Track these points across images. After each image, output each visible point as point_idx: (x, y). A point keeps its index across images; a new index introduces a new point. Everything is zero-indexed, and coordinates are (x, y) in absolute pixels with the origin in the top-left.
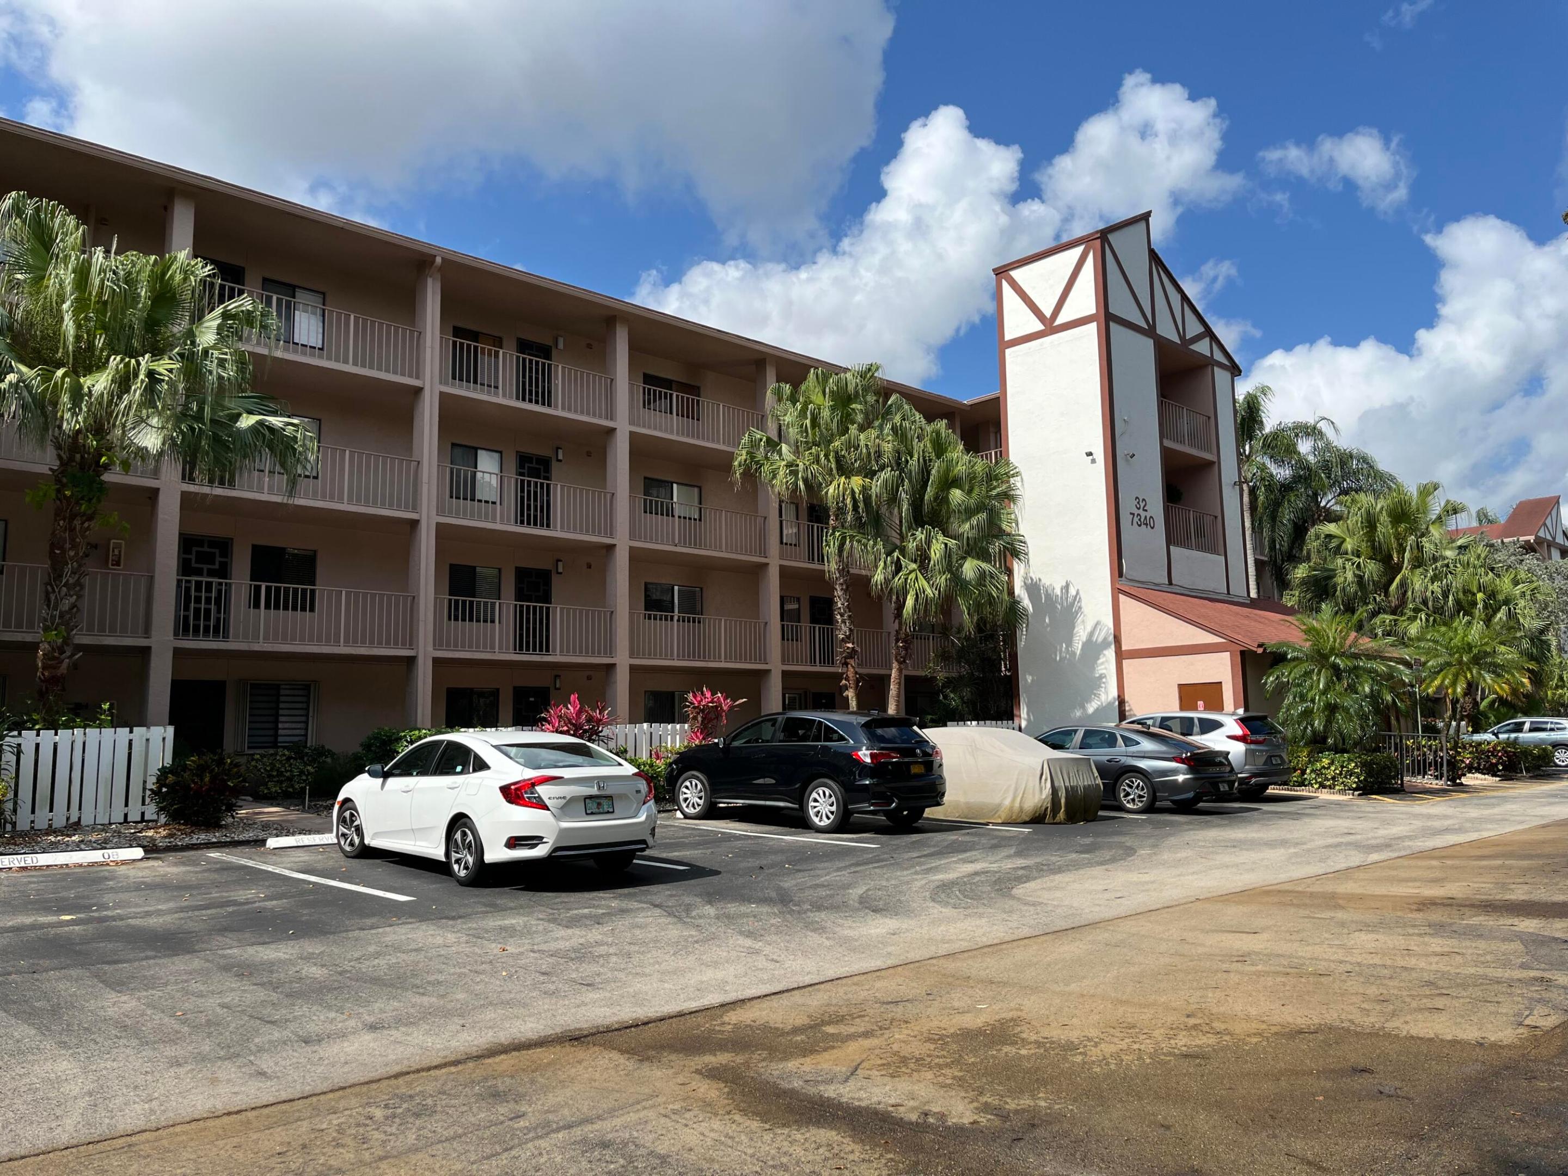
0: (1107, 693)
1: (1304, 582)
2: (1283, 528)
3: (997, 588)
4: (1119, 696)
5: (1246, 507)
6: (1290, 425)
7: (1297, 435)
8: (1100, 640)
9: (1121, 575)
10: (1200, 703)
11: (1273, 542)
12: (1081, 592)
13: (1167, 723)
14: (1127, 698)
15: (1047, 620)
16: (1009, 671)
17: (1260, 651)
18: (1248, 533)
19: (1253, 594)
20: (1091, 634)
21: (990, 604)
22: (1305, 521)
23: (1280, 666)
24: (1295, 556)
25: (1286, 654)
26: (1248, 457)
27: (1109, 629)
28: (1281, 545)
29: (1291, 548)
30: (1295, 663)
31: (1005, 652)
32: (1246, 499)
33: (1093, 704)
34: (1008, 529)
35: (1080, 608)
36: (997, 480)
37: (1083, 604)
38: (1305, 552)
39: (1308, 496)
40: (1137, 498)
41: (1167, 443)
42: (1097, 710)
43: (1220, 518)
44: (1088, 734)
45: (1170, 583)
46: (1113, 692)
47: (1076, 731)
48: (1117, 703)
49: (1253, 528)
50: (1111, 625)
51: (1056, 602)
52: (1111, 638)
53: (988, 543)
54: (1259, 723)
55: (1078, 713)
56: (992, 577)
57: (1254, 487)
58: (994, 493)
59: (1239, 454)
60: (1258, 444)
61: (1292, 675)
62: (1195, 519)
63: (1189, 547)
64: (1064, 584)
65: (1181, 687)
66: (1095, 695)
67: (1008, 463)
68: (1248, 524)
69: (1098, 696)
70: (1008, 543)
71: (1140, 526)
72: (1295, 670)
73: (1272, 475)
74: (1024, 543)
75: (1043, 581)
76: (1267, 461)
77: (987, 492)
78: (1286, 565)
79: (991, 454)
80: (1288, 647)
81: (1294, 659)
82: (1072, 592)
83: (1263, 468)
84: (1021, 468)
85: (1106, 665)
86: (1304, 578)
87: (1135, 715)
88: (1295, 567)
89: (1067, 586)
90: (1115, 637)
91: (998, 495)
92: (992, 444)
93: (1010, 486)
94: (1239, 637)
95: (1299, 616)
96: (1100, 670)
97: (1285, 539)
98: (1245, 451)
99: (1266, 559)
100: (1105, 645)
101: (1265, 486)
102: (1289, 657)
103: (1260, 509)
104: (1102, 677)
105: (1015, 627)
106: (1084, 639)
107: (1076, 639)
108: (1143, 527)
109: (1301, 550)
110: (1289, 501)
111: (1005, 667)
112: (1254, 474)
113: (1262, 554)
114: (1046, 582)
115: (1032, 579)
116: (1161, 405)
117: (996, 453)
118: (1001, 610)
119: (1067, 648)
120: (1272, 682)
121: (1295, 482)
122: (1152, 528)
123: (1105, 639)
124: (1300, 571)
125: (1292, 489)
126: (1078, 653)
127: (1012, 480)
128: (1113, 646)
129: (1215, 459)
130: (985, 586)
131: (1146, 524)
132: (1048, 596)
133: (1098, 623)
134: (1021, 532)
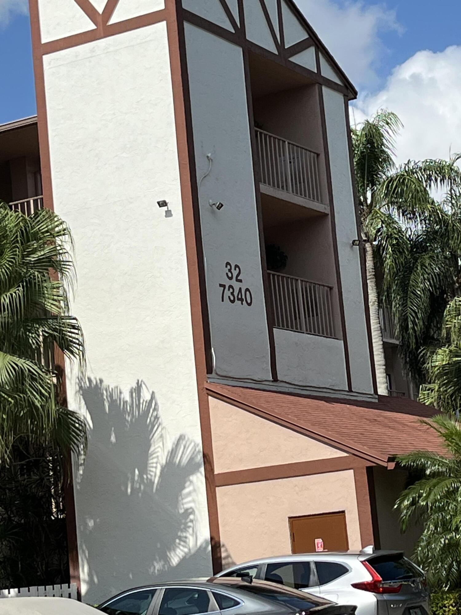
0: (195, 534)
1: (445, 371)
2: (417, 300)
3: (41, 394)
4: (212, 538)
5: (370, 274)
6: (420, 164)
7: (429, 178)
8: (185, 460)
9: (210, 370)
10: (319, 542)
11: (404, 320)
12: (157, 396)
13: (276, 572)
14: (223, 540)
15: (113, 439)
16: (62, 512)
17: (391, 466)
18: (373, 309)
19: (382, 390)
20: (173, 453)
21: (32, 418)
22: (443, 292)
23: (417, 485)
24: (433, 338)
25: (423, 468)
26: (370, 207)
27: (196, 445)
28: (414, 323)
29: (427, 328)
30: (435, 481)
31: (56, 486)
32: (370, 264)
33: (178, 551)
34: (54, 310)
35: (157, 418)
36: (37, 239)
37: (161, 412)
38: (444, 332)
39: (446, 258)
40: (228, 264)
41: (265, 189)
42: (183, 560)
43: (336, 290)
44: (170, 594)
45: (275, 379)
46: (204, 533)
47: (153, 592)
48: (210, 548)
49: (380, 302)
50: (199, 440)
51: (124, 410)
52: (200, 458)
53: (26, 330)
54: (394, 564)
55: (158, 566)
56: (33, 379)
57: (379, 246)
58: (33, 258)
59: (358, 204)
60: (381, 190)
61: (432, 497)
62: (305, 291)
63: (298, 329)
64: (134, 385)
65: (292, 519)
66: (180, 538)
67: (51, 216)
68: (372, 296)
69: (184, 540)
70: (55, 330)
71: (233, 302)
72: (436, 490)
73: (400, 231)
74: (78, 328)
75: (105, 384)
76: (395, 213)
77: (23, 257)
78: (422, 351)
79: (28, 203)
80: (428, 458)
81: (434, 475)
82: (146, 396)
83: (389, 221)
84: (69, 224)
85: (194, 496)
86: (444, 366)
87: (234, 564)
88: (433, 353)
89: (137, 390)
90: (204, 456)
91: (39, 261)
92: (30, 188)
93: (55, 249)
94: (365, 449)
95: (438, 417)
96: (187, 503)
97: (420, 316)
98: (365, 199)
99: (397, 342)
100: (191, 468)
101: (393, 245)
102: (428, 472)
103: (387, 277)
104: (188, 512)
105: (69, 450)
106: (164, 462)
107: (152, 461)
108: (237, 303)
109: (440, 329)
110: (423, 265)
111: (57, 507)
112: (379, 230)
113: (392, 336)
114: (110, 382)
115: (90, 380)
116: (254, 136)
117: (35, 202)
118: (47, 426)
119: (141, 476)
120: (408, 508)
121: (430, 240)
122: (249, 304)
123: (192, 459)
124: (439, 357)
125: (425, 249)
126: (156, 482)
127: (58, 240)
128: (202, 469)
129: (328, 211)
130: (24, 392)
131: (242, 300)
132: (113, 402)
133: (181, 438)
134: (72, 313)
